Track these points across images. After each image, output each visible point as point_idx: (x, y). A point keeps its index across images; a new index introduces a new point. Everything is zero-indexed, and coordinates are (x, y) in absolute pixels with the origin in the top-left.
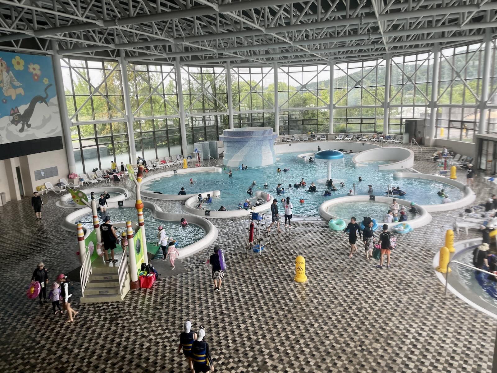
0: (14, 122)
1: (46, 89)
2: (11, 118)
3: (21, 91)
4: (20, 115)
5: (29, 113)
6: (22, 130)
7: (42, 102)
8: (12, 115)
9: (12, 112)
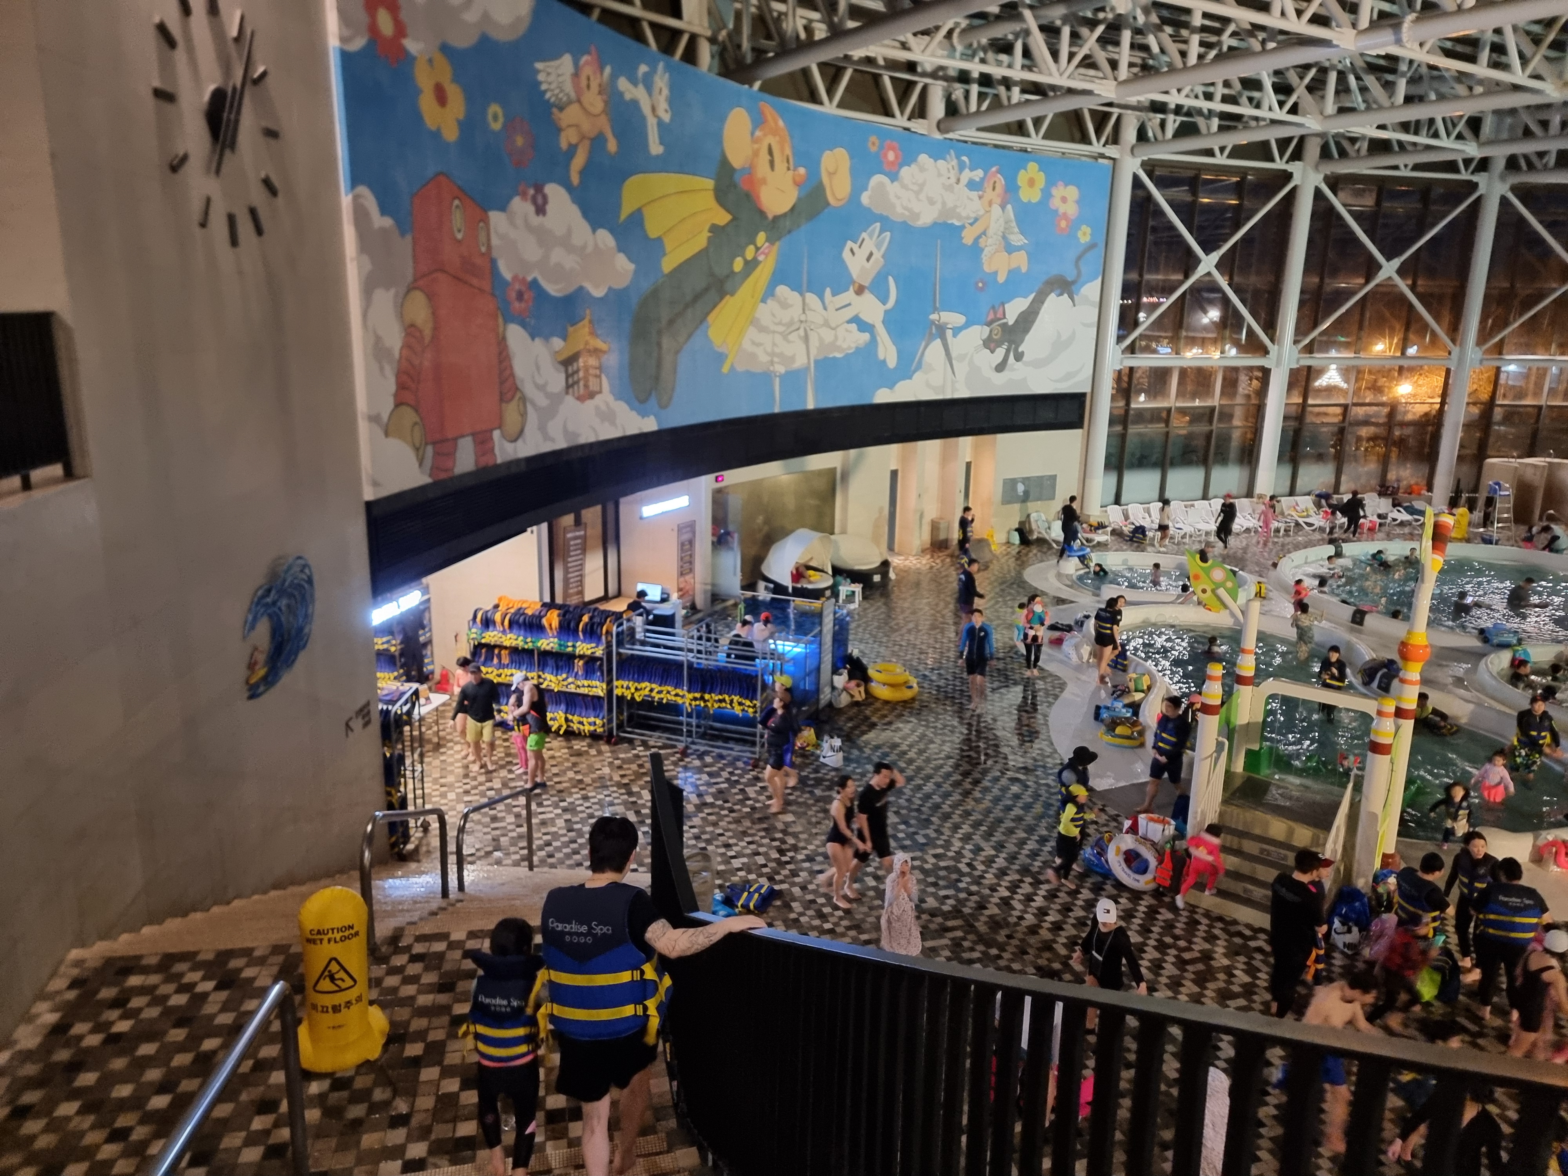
0: (989, 344)
1: (1079, 258)
2: (987, 330)
3: (1021, 260)
4: (1006, 324)
5: (1027, 319)
6: (1001, 367)
7: (1061, 294)
8: (988, 324)
9: (991, 316)
